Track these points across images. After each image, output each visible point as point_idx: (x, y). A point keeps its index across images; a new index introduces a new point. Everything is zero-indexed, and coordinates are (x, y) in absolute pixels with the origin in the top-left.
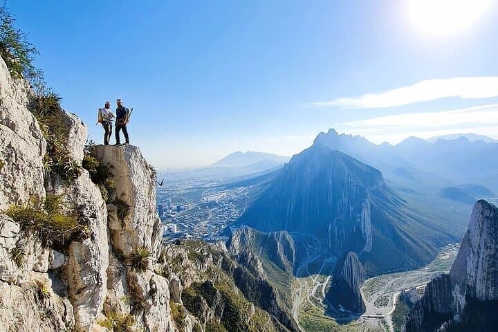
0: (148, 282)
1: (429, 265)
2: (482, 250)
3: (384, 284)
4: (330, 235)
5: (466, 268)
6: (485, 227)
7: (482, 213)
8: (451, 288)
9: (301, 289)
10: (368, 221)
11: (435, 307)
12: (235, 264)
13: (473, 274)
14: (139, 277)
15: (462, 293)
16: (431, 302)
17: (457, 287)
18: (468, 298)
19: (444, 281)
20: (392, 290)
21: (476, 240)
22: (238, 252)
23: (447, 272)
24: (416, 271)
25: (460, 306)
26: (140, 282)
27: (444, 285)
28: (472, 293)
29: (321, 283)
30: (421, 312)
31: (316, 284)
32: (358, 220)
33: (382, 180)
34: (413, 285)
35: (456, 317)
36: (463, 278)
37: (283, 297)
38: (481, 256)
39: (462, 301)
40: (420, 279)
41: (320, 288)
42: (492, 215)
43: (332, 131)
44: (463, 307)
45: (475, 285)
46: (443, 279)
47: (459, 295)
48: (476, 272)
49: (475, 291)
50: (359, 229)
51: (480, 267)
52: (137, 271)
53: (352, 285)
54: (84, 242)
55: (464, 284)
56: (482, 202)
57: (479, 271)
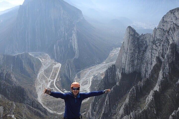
1: (105, 61)
2: (128, 51)
3: (86, 73)
4: (55, 52)
5: (122, 60)
6: (130, 40)
7: (129, 33)
8: (115, 70)
9: (41, 85)
10: (76, 41)
11: (109, 81)
15: (120, 72)
16: (107, 79)
17: (118, 70)
18: (122, 74)
19: (113, 68)
20: (89, 76)
21: (126, 46)
24: (100, 65)
25: (119, 78)
27: (113, 70)
28: (124, 71)
29: (53, 79)
30: (103, 84)
31: (50, 81)
32: (71, 40)
34: (99, 71)
35: (117, 84)
36: (121, 65)
37: (31, 93)
38: (128, 54)
39: (120, 76)
40: (102, 68)
41: (53, 82)
42: (133, 34)
44: (120, 78)
45: (125, 67)
46: (113, 67)
47: (118, 73)
48: (126, 62)
49: (125, 70)
50: (71, 47)
51: (127, 59)
53: (70, 77)
55: (121, 68)
56: (130, 27)
57: (127, 61)
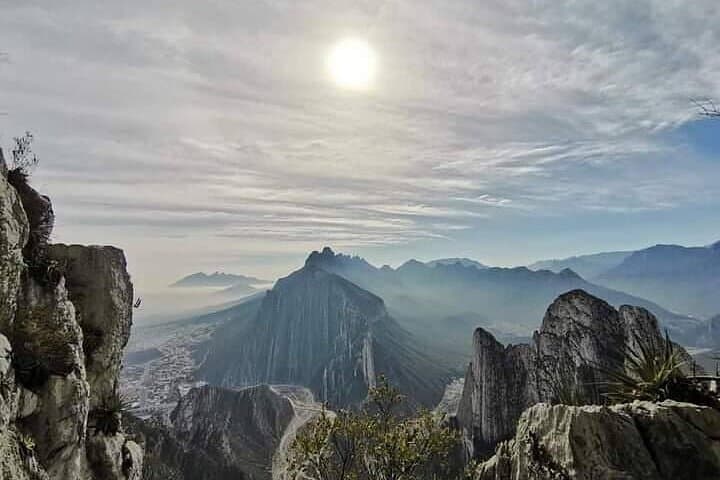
0: (119, 451)
1: (437, 408)
2: (484, 384)
4: (325, 385)
5: (472, 407)
6: (484, 358)
7: (481, 343)
10: (371, 360)
12: (185, 447)
13: (478, 412)
14: (108, 445)
15: (470, 439)
17: (465, 431)
18: (475, 442)
21: (477, 372)
22: (190, 426)
23: (454, 414)
25: (469, 453)
26: (109, 452)
28: (479, 435)
32: (359, 360)
33: (385, 309)
36: (470, 419)
38: (484, 390)
39: (471, 447)
42: (489, 345)
43: (327, 249)
45: (481, 425)
46: (452, 422)
47: (467, 441)
48: (481, 410)
49: (481, 433)
50: (360, 374)
51: (484, 403)
52: (106, 434)
54: (69, 377)
55: (470, 426)
56: (480, 330)
57: (483, 408)
